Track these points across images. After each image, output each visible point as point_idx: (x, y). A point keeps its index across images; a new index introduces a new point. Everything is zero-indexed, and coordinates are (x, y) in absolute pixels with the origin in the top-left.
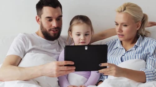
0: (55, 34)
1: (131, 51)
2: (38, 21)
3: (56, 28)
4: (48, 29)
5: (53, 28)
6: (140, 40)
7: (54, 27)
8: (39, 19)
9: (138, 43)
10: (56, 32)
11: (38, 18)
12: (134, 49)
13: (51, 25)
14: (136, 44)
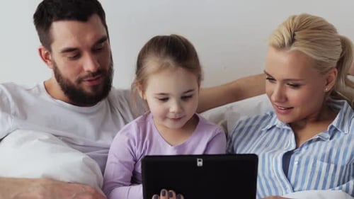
0: (94, 88)
1: (318, 139)
2: (46, 58)
3: (94, 74)
4: (73, 80)
5: (86, 74)
6: (345, 114)
7: (89, 71)
8: (47, 54)
9: (338, 123)
10: (95, 83)
11: (44, 52)
12: (329, 136)
13: (81, 69)
14: (335, 123)
